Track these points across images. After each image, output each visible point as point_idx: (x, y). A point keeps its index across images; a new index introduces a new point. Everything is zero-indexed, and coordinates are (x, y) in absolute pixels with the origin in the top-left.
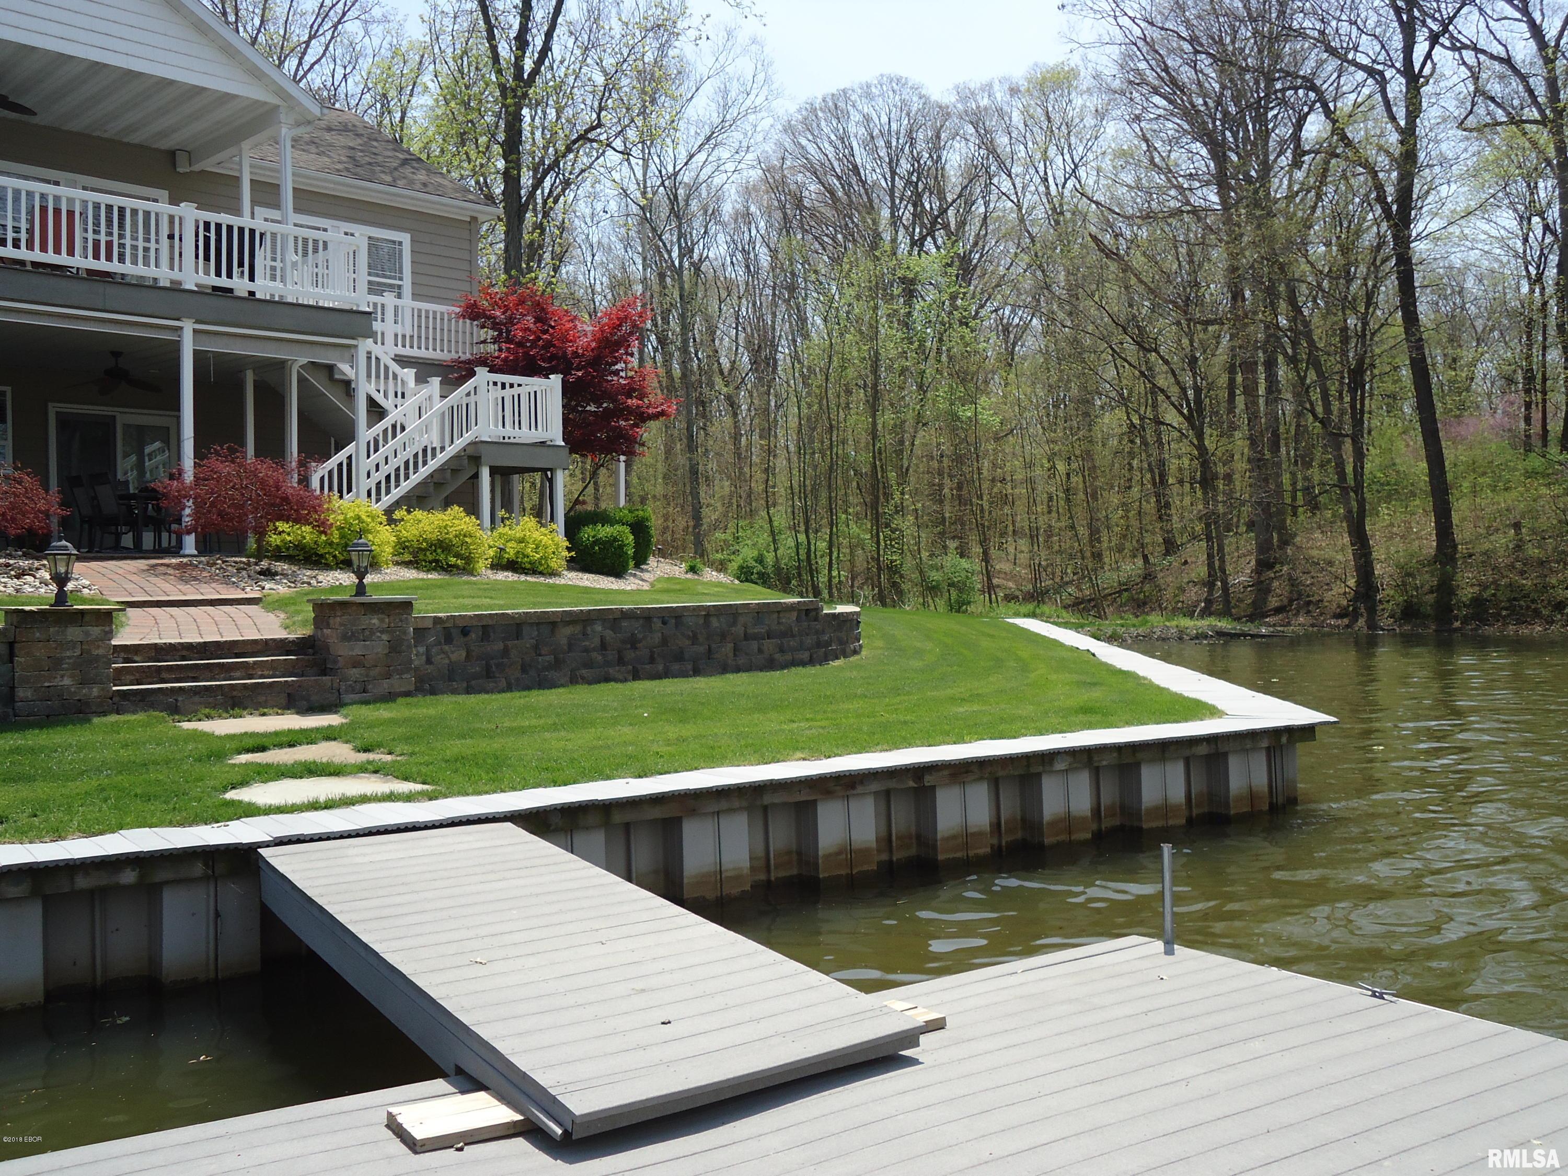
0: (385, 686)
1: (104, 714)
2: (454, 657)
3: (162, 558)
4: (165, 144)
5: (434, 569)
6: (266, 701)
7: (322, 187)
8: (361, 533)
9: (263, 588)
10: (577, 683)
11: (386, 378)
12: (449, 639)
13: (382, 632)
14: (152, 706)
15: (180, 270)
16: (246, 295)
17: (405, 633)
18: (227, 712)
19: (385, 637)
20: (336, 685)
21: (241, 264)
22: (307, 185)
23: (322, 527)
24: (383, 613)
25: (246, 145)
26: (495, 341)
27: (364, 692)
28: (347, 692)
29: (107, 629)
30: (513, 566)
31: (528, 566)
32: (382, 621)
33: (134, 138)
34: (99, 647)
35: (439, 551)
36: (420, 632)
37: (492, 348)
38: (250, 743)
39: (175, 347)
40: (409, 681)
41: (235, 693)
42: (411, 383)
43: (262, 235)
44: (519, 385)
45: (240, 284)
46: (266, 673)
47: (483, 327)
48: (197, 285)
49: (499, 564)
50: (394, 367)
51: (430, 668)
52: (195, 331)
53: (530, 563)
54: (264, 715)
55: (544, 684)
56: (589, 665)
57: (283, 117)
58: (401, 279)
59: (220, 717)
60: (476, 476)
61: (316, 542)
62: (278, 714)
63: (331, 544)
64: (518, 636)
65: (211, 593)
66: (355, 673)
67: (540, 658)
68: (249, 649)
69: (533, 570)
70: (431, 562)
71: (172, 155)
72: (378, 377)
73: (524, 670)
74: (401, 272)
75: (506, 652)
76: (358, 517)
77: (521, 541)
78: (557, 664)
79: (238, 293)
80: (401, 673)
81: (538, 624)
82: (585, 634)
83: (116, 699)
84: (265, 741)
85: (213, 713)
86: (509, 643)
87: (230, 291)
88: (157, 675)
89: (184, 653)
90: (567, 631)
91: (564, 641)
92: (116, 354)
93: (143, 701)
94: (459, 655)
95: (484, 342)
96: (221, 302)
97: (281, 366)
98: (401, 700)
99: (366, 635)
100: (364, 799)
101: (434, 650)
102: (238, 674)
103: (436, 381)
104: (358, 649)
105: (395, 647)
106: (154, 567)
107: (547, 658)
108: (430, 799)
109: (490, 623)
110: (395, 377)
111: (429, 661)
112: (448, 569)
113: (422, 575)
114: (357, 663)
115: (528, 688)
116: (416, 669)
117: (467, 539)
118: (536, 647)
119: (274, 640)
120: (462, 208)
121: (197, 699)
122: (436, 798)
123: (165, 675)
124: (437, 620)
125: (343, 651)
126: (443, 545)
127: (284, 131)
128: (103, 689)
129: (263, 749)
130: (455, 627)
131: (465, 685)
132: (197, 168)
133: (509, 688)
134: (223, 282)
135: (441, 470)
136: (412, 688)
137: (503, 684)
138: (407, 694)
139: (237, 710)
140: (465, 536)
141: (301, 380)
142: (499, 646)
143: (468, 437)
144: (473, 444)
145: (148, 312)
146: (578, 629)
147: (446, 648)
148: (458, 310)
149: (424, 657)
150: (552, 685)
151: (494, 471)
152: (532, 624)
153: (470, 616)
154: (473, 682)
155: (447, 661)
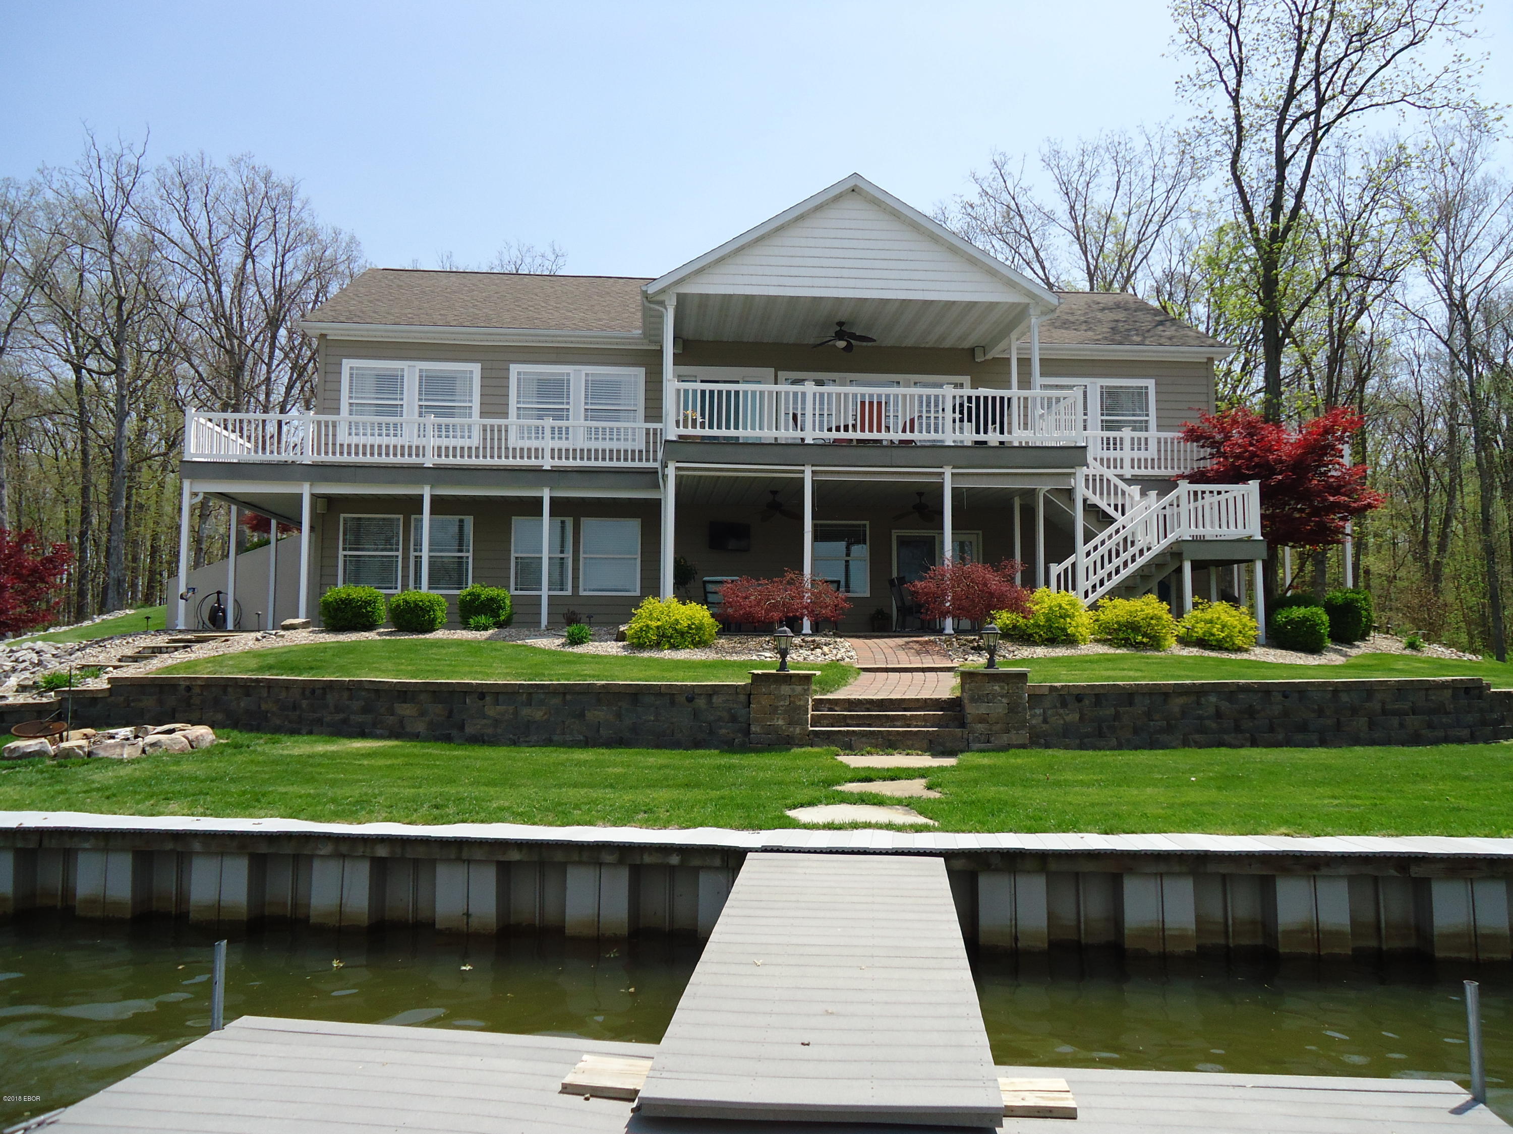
0: (1005, 739)
1: (802, 746)
2: (1069, 718)
3: (922, 636)
4: (967, 345)
5: (1124, 646)
6: (912, 745)
7: (1077, 355)
8: (1064, 616)
9: (966, 660)
10: (1189, 746)
11: (1116, 494)
12: (1064, 704)
13: (1002, 696)
14: (834, 743)
15: (943, 432)
16: (998, 444)
17: (1021, 698)
18: (883, 751)
19: (1005, 700)
20: (965, 736)
21: (994, 422)
22: (1072, 355)
23: (1026, 613)
24: (1003, 681)
25: (1014, 336)
26: (1212, 456)
27: (988, 742)
28: (974, 741)
29: (806, 687)
30: (1202, 643)
31: (1214, 643)
32: (1002, 688)
33: (947, 344)
34: (800, 700)
35: (1129, 631)
36: (1036, 698)
37: (1208, 464)
38: (863, 774)
39: (941, 486)
40: (1024, 736)
41: (891, 737)
42: (1137, 497)
43: (1009, 399)
44: (1226, 492)
45: (993, 437)
46: (919, 723)
47: (1203, 447)
48: (954, 441)
49: (1184, 641)
50: (1122, 485)
51: (1045, 727)
52: (952, 474)
53: (1217, 640)
54: (908, 754)
55: (1153, 745)
56: (1202, 730)
57: (1032, 311)
58: (1147, 415)
59: (878, 754)
60: (1179, 570)
61: (1026, 625)
62: (918, 755)
63: (1039, 626)
64: (1131, 704)
65: (928, 663)
66: (980, 727)
67: (1152, 723)
68: (912, 705)
69: (1220, 646)
70: (1122, 640)
71: (972, 350)
72: (1109, 494)
73: (1136, 731)
74: (1147, 410)
75: (1117, 717)
76: (1060, 607)
77: (1211, 621)
78: (1169, 729)
79: (991, 444)
80: (1018, 729)
81: (1150, 694)
82: (1198, 704)
83: (811, 736)
84: (873, 775)
85: (873, 750)
86: (1122, 710)
87: (985, 443)
88: (844, 721)
89: (868, 706)
90: (1181, 701)
91: (1176, 710)
92: (920, 494)
93: (828, 739)
94: (1074, 717)
95: (1204, 458)
96: (980, 452)
97: (1032, 493)
98: (1013, 751)
99: (989, 698)
101: (1050, 712)
102: (899, 723)
103: (1153, 494)
104: (983, 709)
105: (1013, 708)
106: (907, 643)
107: (1159, 723)
108: (916, 832)
109: (1102, 691)
110: (1123, 493)
111: (1045, 721)
112: (1137, 646)
113: (1112, 651)
114: (982, 719)
115: (1136, 748)
116: (1032, 727)
117: (1153, 622)
118: (1149, 715)
119: (931, 699)
120: (1197, 353)
121: (864, 740)
122: (921, 831)
123: (849, 721)
124: (1052, 688)
125: (971, 710)
126: (1134, 627)
127: (1033, 320)
128: (803, 729)
129: (869, 780)
130: (1069, 694)
131: (1078, 741)
132: (989, 356)
133: (1120, 747)
134: (982, 437)
135: (1148, 565)
136: (1027, 742)
137: (1114, 742)
138: (1023, 746)
139: (890, 750)
140: (1152, 619)
141: (1047, 502)
142: (1112, 711)
143: (1171, 537)
144: (1178, 542)
145: (920, 464)
146: (1193, 698)
147: (1061, 711)
148: (1181, 435)
149: (1041, 718)
150: (1164, 746)
151: (1196, 565)
152: (1144, 694)
153: (1083, 686)
154: (1086, 740)
155: (1062, 722)
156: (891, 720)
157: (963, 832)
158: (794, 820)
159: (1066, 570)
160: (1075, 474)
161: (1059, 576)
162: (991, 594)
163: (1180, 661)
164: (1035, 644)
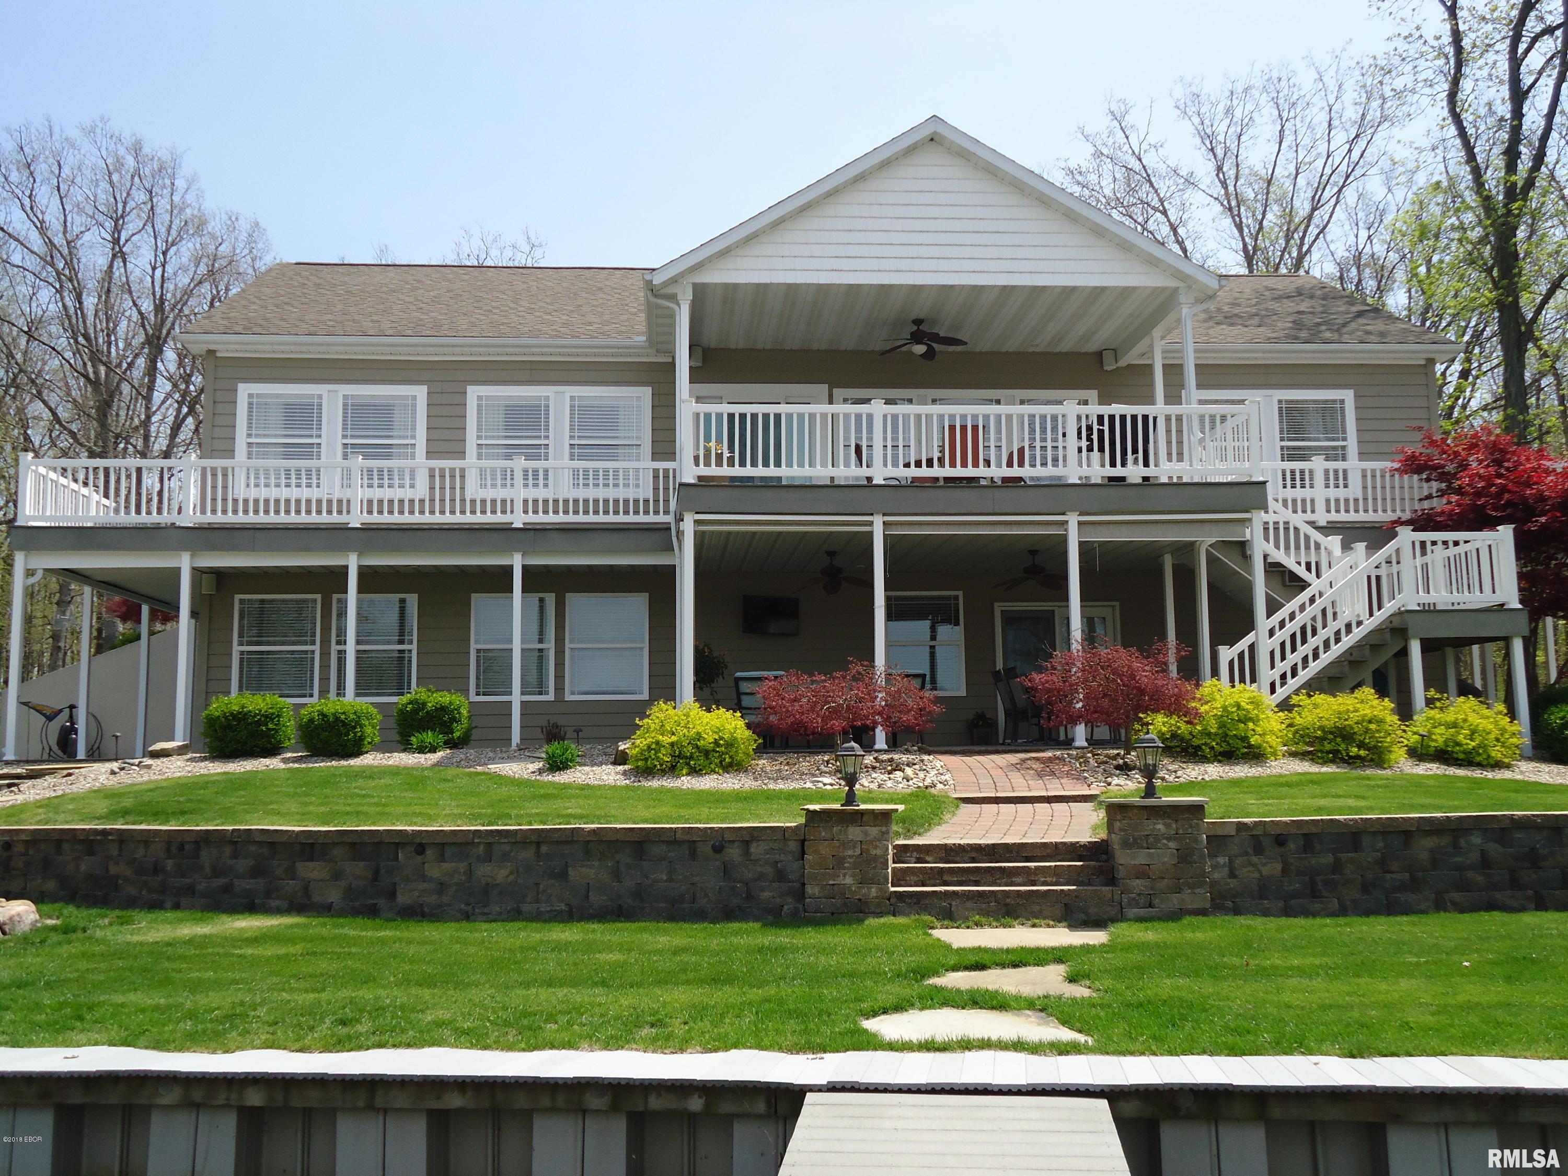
0: (1175, 901)
1: (880, 915)
2: (1265, 871)
3: (1043, 751)
4: (1091, 347)
5: (1333, 761)
6: (1040, 912)
7: (1243, 359)
8: (1244, 720)
9: (1109, 784)
10: (1446, 910)
11: (1308, 548)
12: (1259, 849)
13: (1169, 839)
14: (926, 909)
15: (1065, 466)
16: (1140, 481)
17: (1196, 841)
18: (997, 920)
19: (1172, 845)
20: (1117, 897)
21: (1135, 451)
22: (1236, 359)
23: (1192, 716)
24: (1169, 817)
25: (1157, 332)
26: (1442, 493)
27: (1151, 905)
28: (1129, 904)
29: (884, 829)
30: (1443, 756)
31: (1461, 756)
32: (1168, 826)
33: (1065, 347)
34: (876, 847)
35: (1339, 740)
36: (1218, 841)
37: (1438, 504)
38: (972, 959)
39: (1064, 539)
40: (1203, 897)
41: (1008, 900)
42: (1337, 551)
43: (1155, 419)
44: (1466, 542)
45: (1134, 472)
46: (1048, 879)
47: (1428, 480)
48: (1080, 478)
49: (1417, 754)
50: (1315, 535)
51: (1233, 883)
52: (1080, 523)
53: (1464, 752)
54: (1034, 926)
55: (1391, 908)
56: (1463, 886)
57: (1182, 298)
58: (1345, 439)
59: (990, 925)
60: (1404, 653)
61: (1191, 733)
62: (1049, 926)
63: (1209, 734)
64: (1356, 848)
65: (1056, 789)
66: (1138, 885)
67: (1388, 876)
68: (1038, 852)
69: (1468, 760)
70: (1328, 752)
71: (1099, 356)
72: (1297, 548)
73: (1366, 888)
74: (1344, 432)
75: (1337, 867)
76: (1238, 706)
77: (1454, 725)
78: (1414, 884)
79: (1131, 480)
80: (1192, 887)
81: (1384, 834)
82: (1456, 846)
83: (893, 900)
84: (986, 959)
85: (983, 920)
86: (1343, 856)
87: (1123, 479)
88: (939, 877)
89: (974, 855)
90: (1429, 842)
91: (1424, 856)
92: (1033, 553)
93: (917, 903)
94: (1272, 868)
95: (1429, 497)
96: (1115, 492)
97: (1189, 548)
98: (1187, 920)
99: (1150, 841)
100: (985, 1044)
101: (1238, 862)
102: (1019, 880)
103: (1361, 547)
104: (1141, 858)
105: (1185, 856)
106: (1024, 761)
107: (1398, 876)
108: (1060, 1054)
109: (1314, 830)
110: (1318, 546)
111: (1232, 874)
112: (1351, 761)
113: (1315, 769)
114: (1141, 873)
115: (1367, 913)
116: (1213, 884)
117: (1373, 727)
118: (1383, 863)
119: (1064, 844)
120: (1413, 352)
121: (970, 904)
122: (1067, 1053)
123: (947, 877)
124: (1241, 826)
125: (1124, 859)
126: (1344, 734)
127: (1185, 311)
128: (881, 889)
129: (980, 967)
130: (1267, 835)
131: (1281, 904)
132: (1123, 363)
133: (1343, 911)
134: (1118, 471)
135: (1358, 646)
136: (1208, 905)
137: (1335, 904)
138: (1203, 912)
139: (1008, 920)
140: (1370, 722)
141: (1211, 560)
142: (1330, 858)
143: (1390, 607)
144: (1400, 613)
145: (1034, 511)
146: (1445, 840)
147: (1255, 859)
148: (1396, 465)
149: (1226, 869)
150: (1406, 910)
151: (1429, 646)
152: (1374, 834)
153: (1285, 823)
154: (1293, 902)
155: (1257, 875)
156: (1008, 876)
157: (1132, 1054)
158: (875, 1035)
159: (1241, 655)
160: (1250, 520)
161: (1231, 663)
162: (1141, 691)
163: (1417, 783)
164: (1204, 760)
